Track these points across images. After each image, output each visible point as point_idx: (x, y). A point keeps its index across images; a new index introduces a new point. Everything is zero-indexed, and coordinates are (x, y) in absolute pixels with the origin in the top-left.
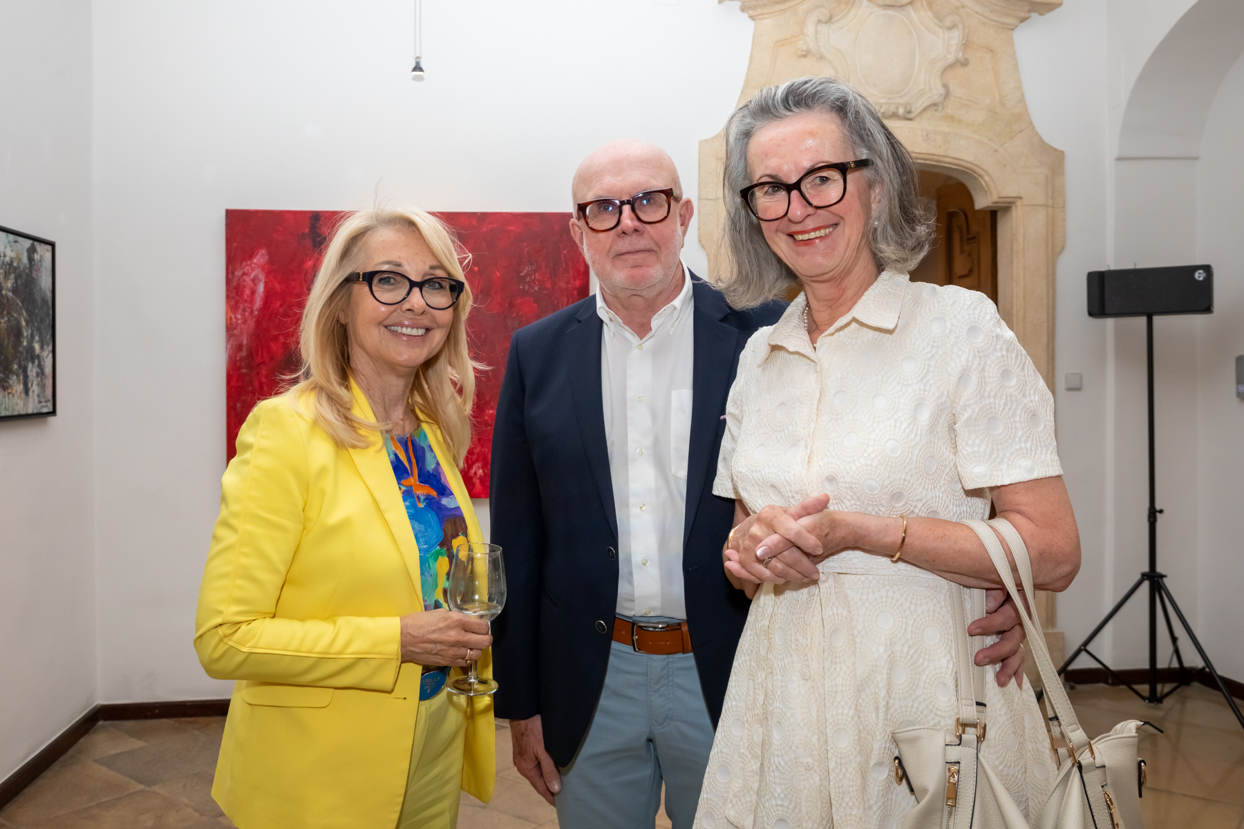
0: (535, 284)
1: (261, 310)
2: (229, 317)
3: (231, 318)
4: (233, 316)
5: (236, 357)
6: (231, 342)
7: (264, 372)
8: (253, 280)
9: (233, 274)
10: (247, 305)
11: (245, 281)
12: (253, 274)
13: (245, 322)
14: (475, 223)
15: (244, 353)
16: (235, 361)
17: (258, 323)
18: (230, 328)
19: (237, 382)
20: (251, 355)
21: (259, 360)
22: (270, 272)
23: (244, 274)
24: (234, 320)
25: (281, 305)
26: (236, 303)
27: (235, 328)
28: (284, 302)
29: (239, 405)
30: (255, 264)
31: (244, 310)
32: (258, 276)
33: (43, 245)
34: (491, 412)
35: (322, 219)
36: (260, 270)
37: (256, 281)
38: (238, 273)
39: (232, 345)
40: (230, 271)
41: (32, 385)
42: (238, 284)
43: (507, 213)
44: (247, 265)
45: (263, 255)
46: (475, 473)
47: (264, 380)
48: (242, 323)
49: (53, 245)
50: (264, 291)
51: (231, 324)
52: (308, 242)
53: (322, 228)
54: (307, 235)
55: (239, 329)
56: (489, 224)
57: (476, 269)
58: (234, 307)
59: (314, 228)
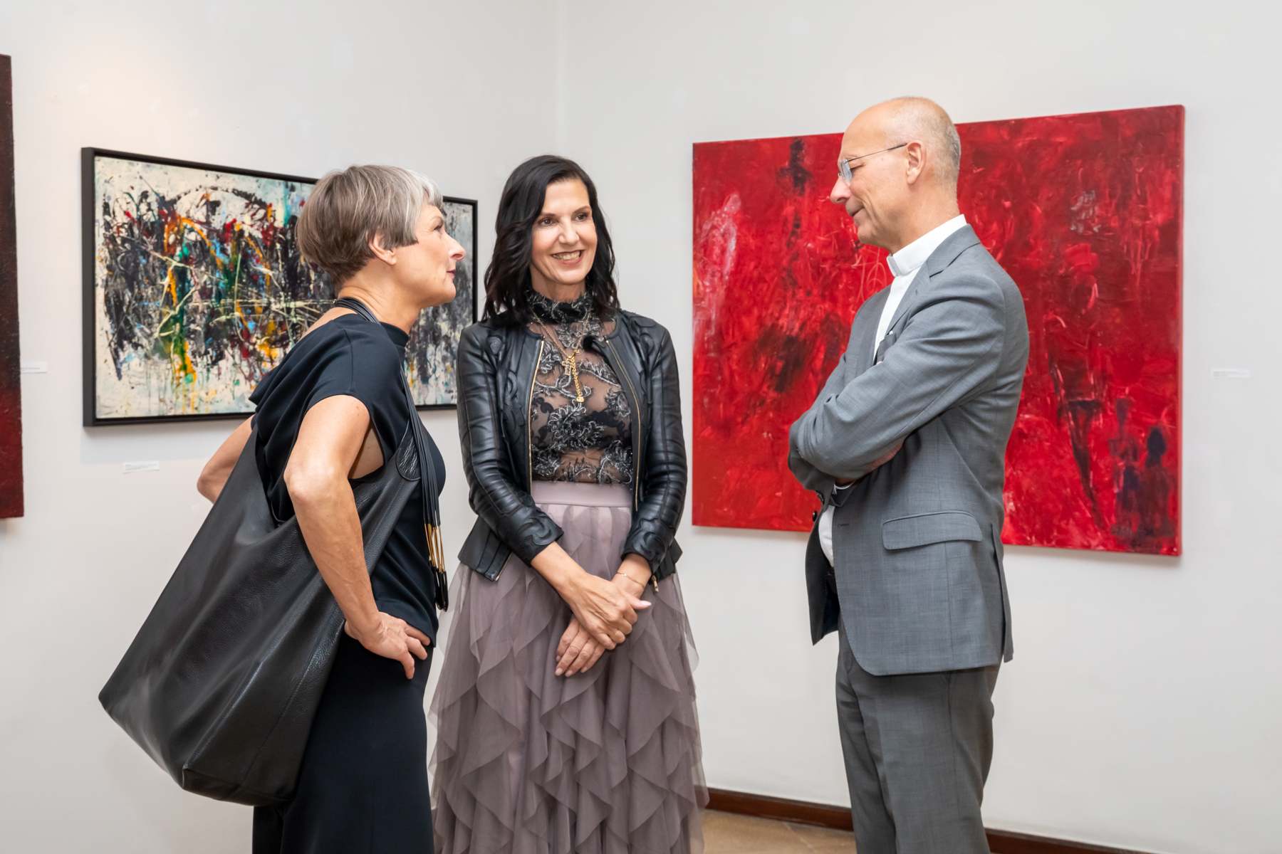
0: (1094, 222)
1: (733, 274)
2: (696, 284)
3: (698, 286)
4: (700, 283)
5: (703, 336)
6: (698, 318)
7: (735, 357)
8: (723, 235)
9: (701, 227)
10: (717, 268)
11: (714, 236)
12: (724, 226)
13: (713, 291)
14: (1006, 137)
15: (712, 332)
16: (703, 344)
17: (729, 290)
18: (698, 298)
19: (705, 369)
20: (721, 334)
21: (729, 340)
22: (743, 223)
23: (714, 227)
24: (702, 288)
25: (756, 267)
26: (704, 267)
27: (702, 299)
28: (759, 263)
29: (706, 400)
30: (725, 213)
31: (713, 275)
32: (729, 230)
33: (455, 205)
35: (805, 147)
36: (731, 220)
37: (726, 236)
38: (707, 227)
39: (699, 320)
40: (697, 225)
41: (434, 371)
42: (707, 241)
43: (1053, 117)
44: (716, 215)
45: (735, 202)
47: (735, 367)
48: (711, 292)
49: (474, 204)
50: (736, 249)
51: (699, 294)
52: (788, 180)
53: (805, 160)
54: (787, 170)
55: (707, 299)
56: (1028, 135)
57: (1007, 204)
58: (701, 271)
59: (794, 160)
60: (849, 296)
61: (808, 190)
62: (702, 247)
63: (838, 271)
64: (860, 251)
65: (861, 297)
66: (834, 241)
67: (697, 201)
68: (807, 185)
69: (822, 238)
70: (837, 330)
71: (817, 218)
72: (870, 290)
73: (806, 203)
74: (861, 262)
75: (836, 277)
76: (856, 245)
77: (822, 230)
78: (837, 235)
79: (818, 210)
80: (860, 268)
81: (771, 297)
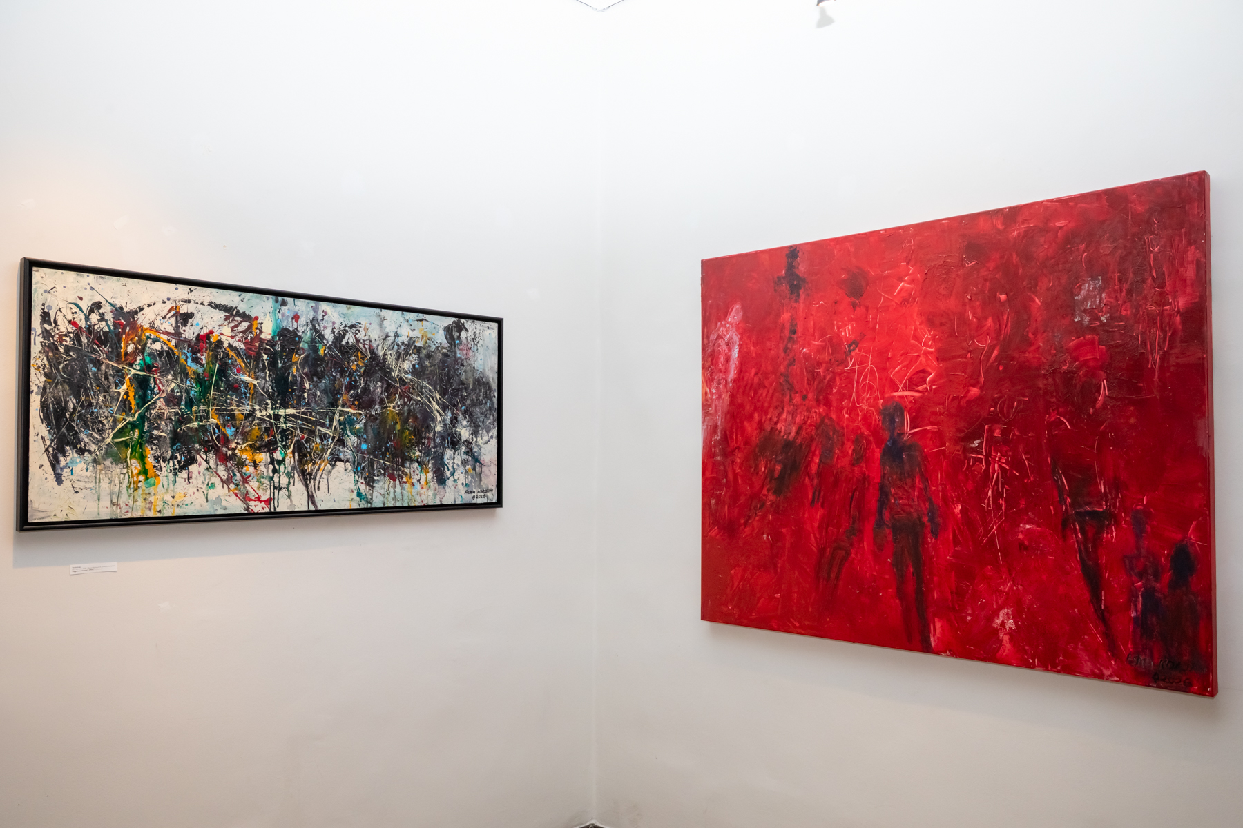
0: (1102, 311)
1: (735, 381)
2: (704, 391)
3: (706, 393)
4: (708, 390)
5: (711, 441)
6: (706, 423)
7: (738, 460)
8: (727, 344)
9: (708, 338)
10: (722, 375)
11: (719, 346)
12: (728, 336)
13: (719, 398)
14: (1000, 227)
15: (718, 437)
16: (710, 449)
17: (732, 396)
18: (706, 405)
19: (712, 473)
20: (726, 438)
21: (734, 444)
22: (744, 333)
23: (719, 337)
24: (709, 395)
25: (756, 374)
26: (711, 376)
27: (710, 406)
28: (759, 370)
29: (713, 502)
30: (729, 323)
31: (719, 383)
32: (732, 339)
33: (478, 323)
34: (1028, 526)
35: (800, 254)
36: (734, 330)
37: (731, 345)
38: (713, 337)
39: (707, 426)
40: (705, 336)
42: (713, 351)
43: (1051, 201)
44: (722, 326)
45: (737, 313)
46: (1003, 624)
47: (738, 471)
48: (717, 398)
49: (499, 322)
50: (738, 357)
51: (706, 400)
52: (785, 287)
53: (800, 267)
54: (784, 278)
55: (713, 406)
56: (1023, 223)
57: (1003, 297)
58: (709, 378)
59: (791, 268)
60: (842, 400)
61: (803, 296)
62: (709, 357)
63: (831, 374)
64: (853, 354)
65: (854, 402)
66: (828, 345)
67: (705, 313)
68: (801, 291)
69: (816, 343)
70: (831, 434)
71: (812, 323)
72: (863, 393)
73: (801, 309)
74: (854, 365)
75: (829, 381)
76: (849, 349)
77: (816, 334)
78: (830, 339)
79: (812, 315)
80: (853, 371)
81: (770, 402)
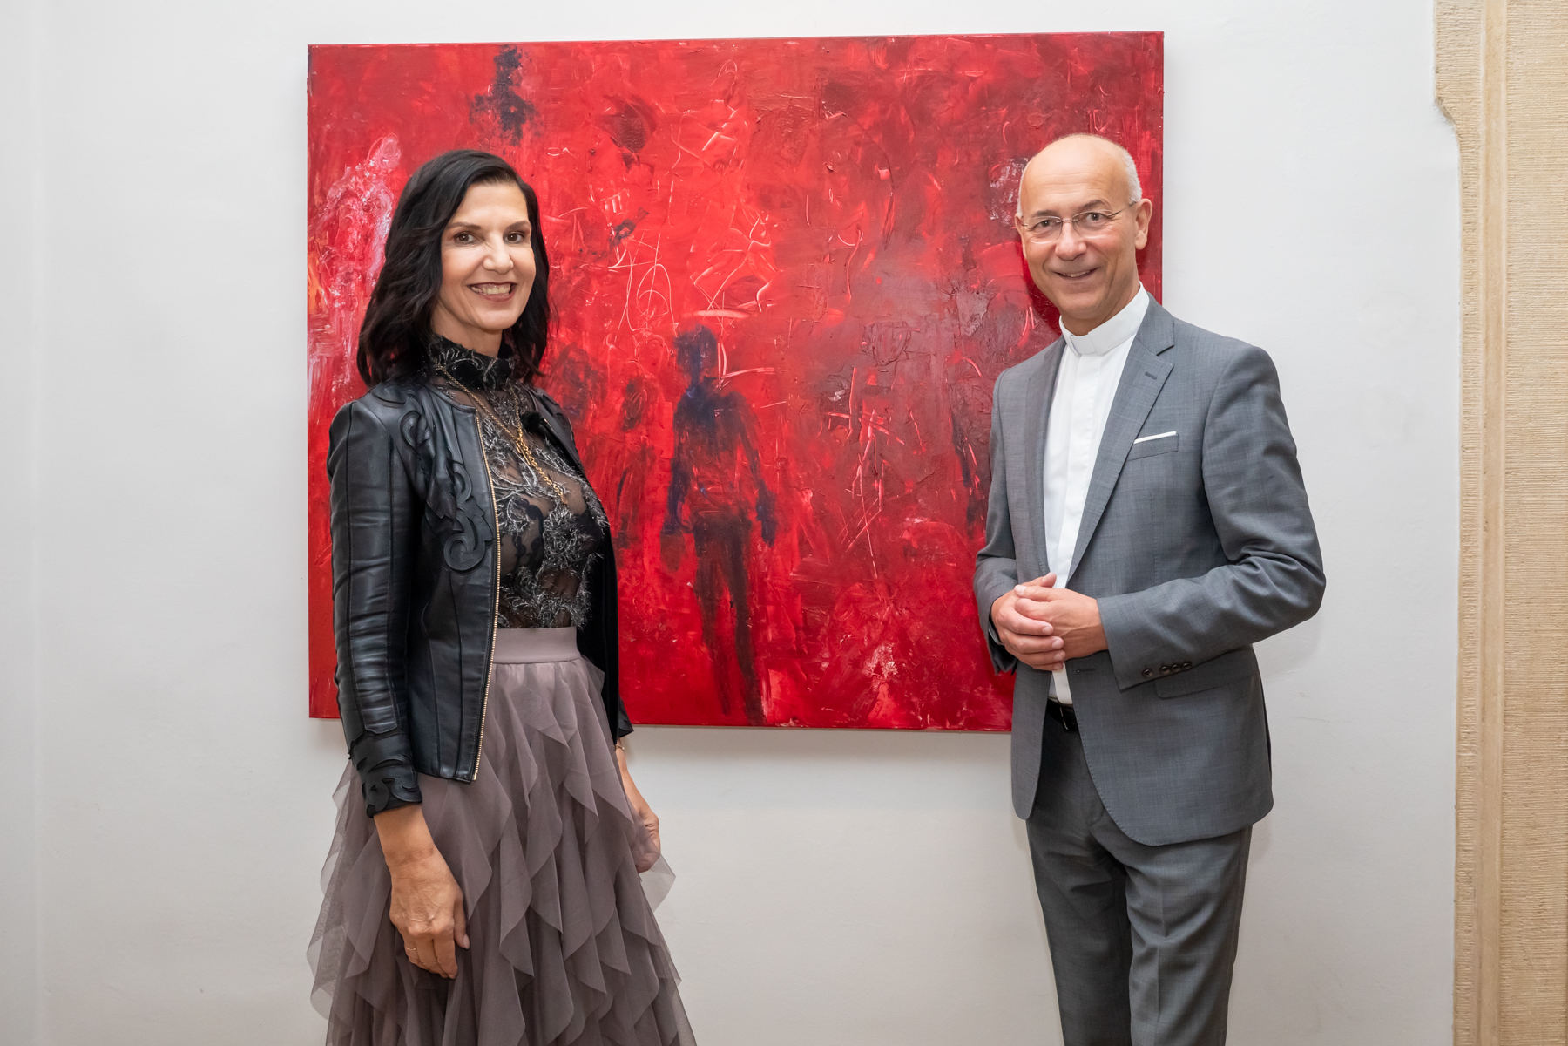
2: (313, 294)
3: (318, 296)
4: (323, 292)
5: (329, 386)
6: (318, 353)
8: (367, 209)
9: (323, 194)
10: (354, 265)
11: (349, 210)
12: (368, 194)
13: (349, 306)
14: (881, 64)
16: (328, 400)
18: (317, 320)
23: (348, 194)
24: (325, 301)
26: (330, 264)
27: (327, 321)
30: (370, 169)
31: (348, 279)
32: (378, 199)
34: (917, 521)
35: (523, 62)
36: (382, 183)
37: (374, 211)
38: (334, 193)
39: (321, 358)
40: (317, 189)
42: (335, 218)
43: (960, 37)
44: (354, 173)
45: (389, 151)
46: (878, 669)
48: (343, 307)
51: (319, 310)
52: (491, 116)
53: (523, 83)
54: (490, 100)
55: (335, 321)
56: (917, 63)
57: (884, 172)
58: (325, 270)
59: (503, 83)
60: (603, 319)
61: (528, 136)
62: (326, 229)
63: (583, 275)
64: (624, 242)
65: (625, 323)
66: (577, 224)
67: (317, 147)
68: (525, 127)
69: (554, 219)
70: (581, 376)
71: (545, 185)
72: (643, 310)
73: (525, 158)
74: (626, 261)
75: (578, 286)
76: (617, 234)
77: (554, 204)
78: (582, 215)
79: (546, 170)
80: (625, 272)
